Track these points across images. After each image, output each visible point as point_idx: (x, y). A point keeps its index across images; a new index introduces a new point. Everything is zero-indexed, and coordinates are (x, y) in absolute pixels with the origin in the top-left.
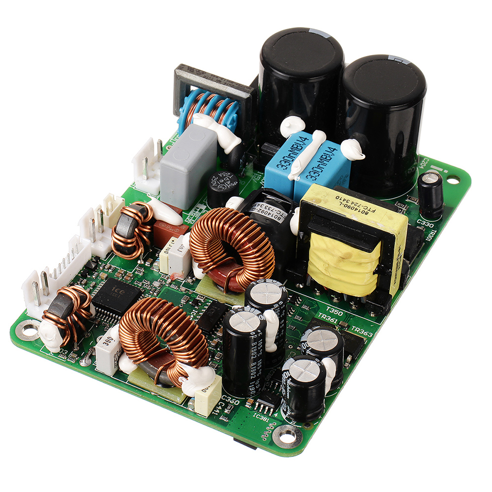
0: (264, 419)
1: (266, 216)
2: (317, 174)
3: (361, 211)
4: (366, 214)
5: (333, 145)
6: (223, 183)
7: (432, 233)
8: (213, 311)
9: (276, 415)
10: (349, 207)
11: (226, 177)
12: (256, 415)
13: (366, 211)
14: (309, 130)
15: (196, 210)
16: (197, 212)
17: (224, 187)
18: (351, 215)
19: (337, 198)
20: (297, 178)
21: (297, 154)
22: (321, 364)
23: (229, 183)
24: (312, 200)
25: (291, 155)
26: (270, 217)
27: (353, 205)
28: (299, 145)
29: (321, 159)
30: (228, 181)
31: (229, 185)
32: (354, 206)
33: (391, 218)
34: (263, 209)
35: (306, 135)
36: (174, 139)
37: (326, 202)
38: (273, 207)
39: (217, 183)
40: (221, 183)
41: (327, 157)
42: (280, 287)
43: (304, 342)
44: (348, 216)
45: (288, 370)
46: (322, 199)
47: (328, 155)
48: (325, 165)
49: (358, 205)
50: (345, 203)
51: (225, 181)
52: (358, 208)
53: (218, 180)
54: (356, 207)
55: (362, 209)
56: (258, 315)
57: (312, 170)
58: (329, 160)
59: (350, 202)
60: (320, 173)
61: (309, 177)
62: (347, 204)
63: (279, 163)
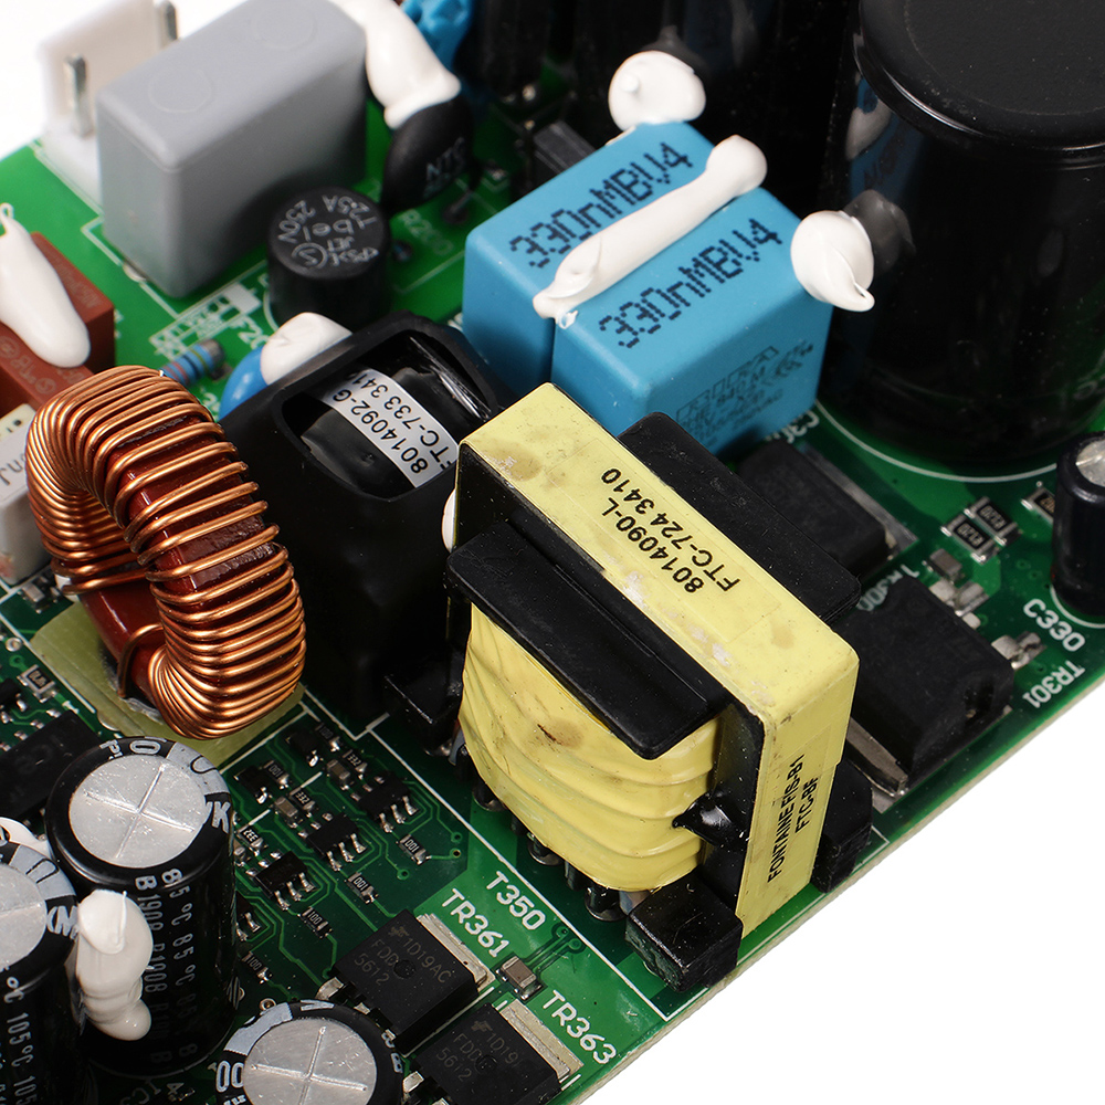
1: (375, 439)
2: (648, 323)
3: (676, 567)
4: (692, 587)
5: (772, 212)
6: (322, 241)
7: (1063, 675)
8: (41, 755)
10: (635, 534)
11: (346, 217)
13: (698, 572)
15: (213, 308)
16: (215, 317)
17: (318, 255)
18: (626, 573)
19: (610, 476)
20: (565, 316)
21: (614, 214)
23: (344, 244)
24: (503, 454)
25: (593, 212)
26: (385, 447)
27: (655, 532)
28: (642, 178)
29: (697, 264)
30: (344, 236)
31: (339, 253)
32: (659, 536)
33: (783, 639)
34: (377, 405)
35: (691, 142)
37: (556, 480)
38: (418, 410)
39: (300, 238)
40: (315, 239)
41: (724, 260)
42: (209, 798)
43: (235, 1058)
44: (614, 575)
46: (547, 463)
47: (734, 251)
48: (701, 290)
49: (676, 535)
50: (628, 509)
51: (333, 235)
52: (671, 551)
53: (310, 223)
54: (664, 542)
55: (684, 557)
56: (51, 904)
57: (638, 300)
58: (730, 276)
59: (652, 514)
60: (663, 322)
61: (613, 326)
62: (635, 515)
63: (527, 234)
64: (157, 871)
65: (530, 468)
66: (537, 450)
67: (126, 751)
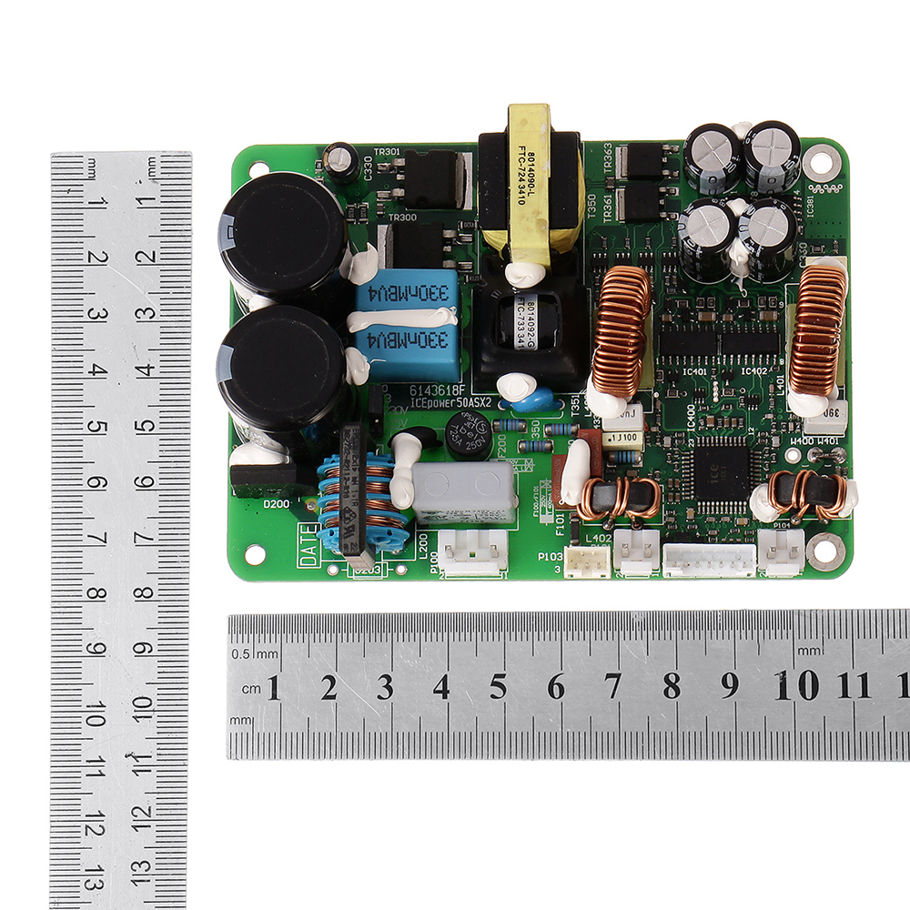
0: (810, 202)
1: (536, 321)
2: (433, 290)
3: (531, 163)
5: (363, 298)
6: (475, 432)
9: (797, 192)
10: (531, 181)
12: (810, 214)
13: (527, 157)
14: (351, 340)
17: (480, 425)
18: (544, 172)
19: (522, 203)
21: (406, 335)
22: (752, 135)
25: (412, 339)
26: (535, 317)
27: (526, 178)
28: (387, 340)
29: (401, 299)
32: (526, 175)
34: (525, 332)
35: (361, 340)
36: (380, 575)
37: (536, 213)
39: (479, 437)
41: (392, 294)
42: (689, 216)
43: (726, 170)
44: (547, 174)
45: (782, 166)
46: (534, 220)
47: (386, 295)
48: (408, 289)
49: (522, 172)
50: (527, 190)
51: (468, 430)
52: (527, 169)
53: (471, 440)
54: (527, 172)
55: (526, 165)
56: (749, 217)
57: (429, 300)
58: (396, 287)
59: (522, 183)
60: (428, 287)
61: (444, 297)
62: (527, 186)
63: (438, 347)
64: (717, 205)
65: (540, 222)
66: (533, 226)
67: (697, 246)
